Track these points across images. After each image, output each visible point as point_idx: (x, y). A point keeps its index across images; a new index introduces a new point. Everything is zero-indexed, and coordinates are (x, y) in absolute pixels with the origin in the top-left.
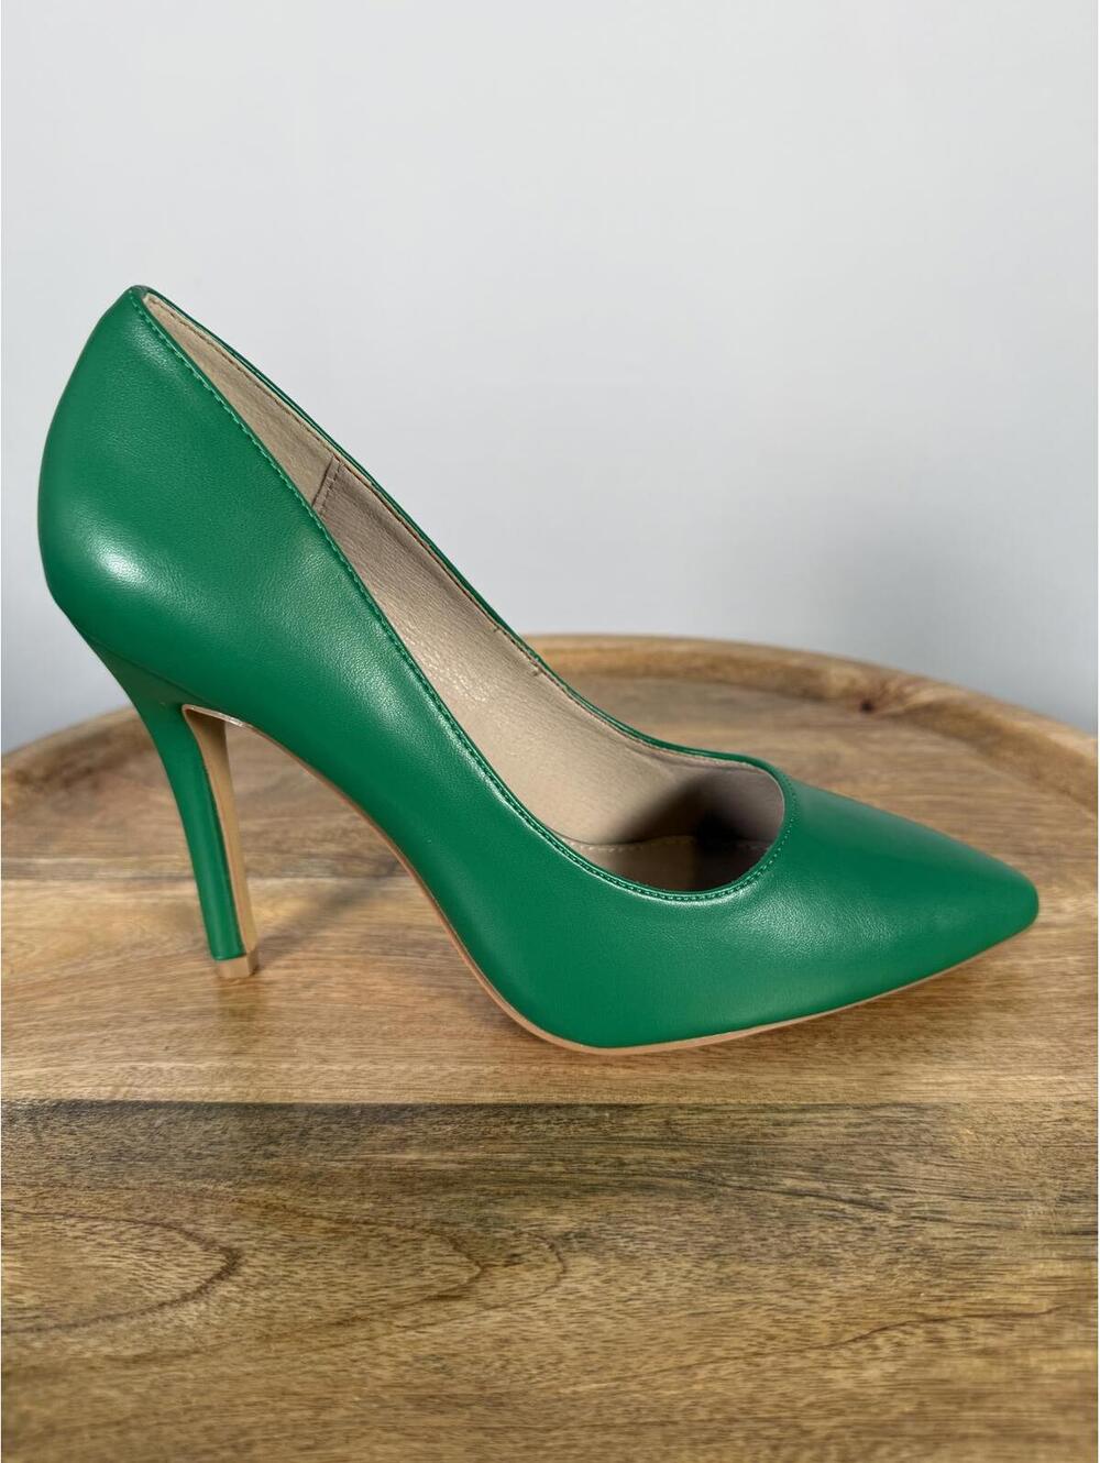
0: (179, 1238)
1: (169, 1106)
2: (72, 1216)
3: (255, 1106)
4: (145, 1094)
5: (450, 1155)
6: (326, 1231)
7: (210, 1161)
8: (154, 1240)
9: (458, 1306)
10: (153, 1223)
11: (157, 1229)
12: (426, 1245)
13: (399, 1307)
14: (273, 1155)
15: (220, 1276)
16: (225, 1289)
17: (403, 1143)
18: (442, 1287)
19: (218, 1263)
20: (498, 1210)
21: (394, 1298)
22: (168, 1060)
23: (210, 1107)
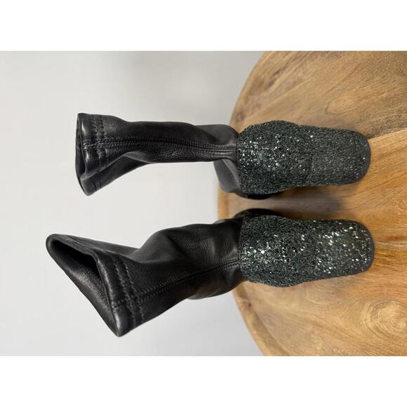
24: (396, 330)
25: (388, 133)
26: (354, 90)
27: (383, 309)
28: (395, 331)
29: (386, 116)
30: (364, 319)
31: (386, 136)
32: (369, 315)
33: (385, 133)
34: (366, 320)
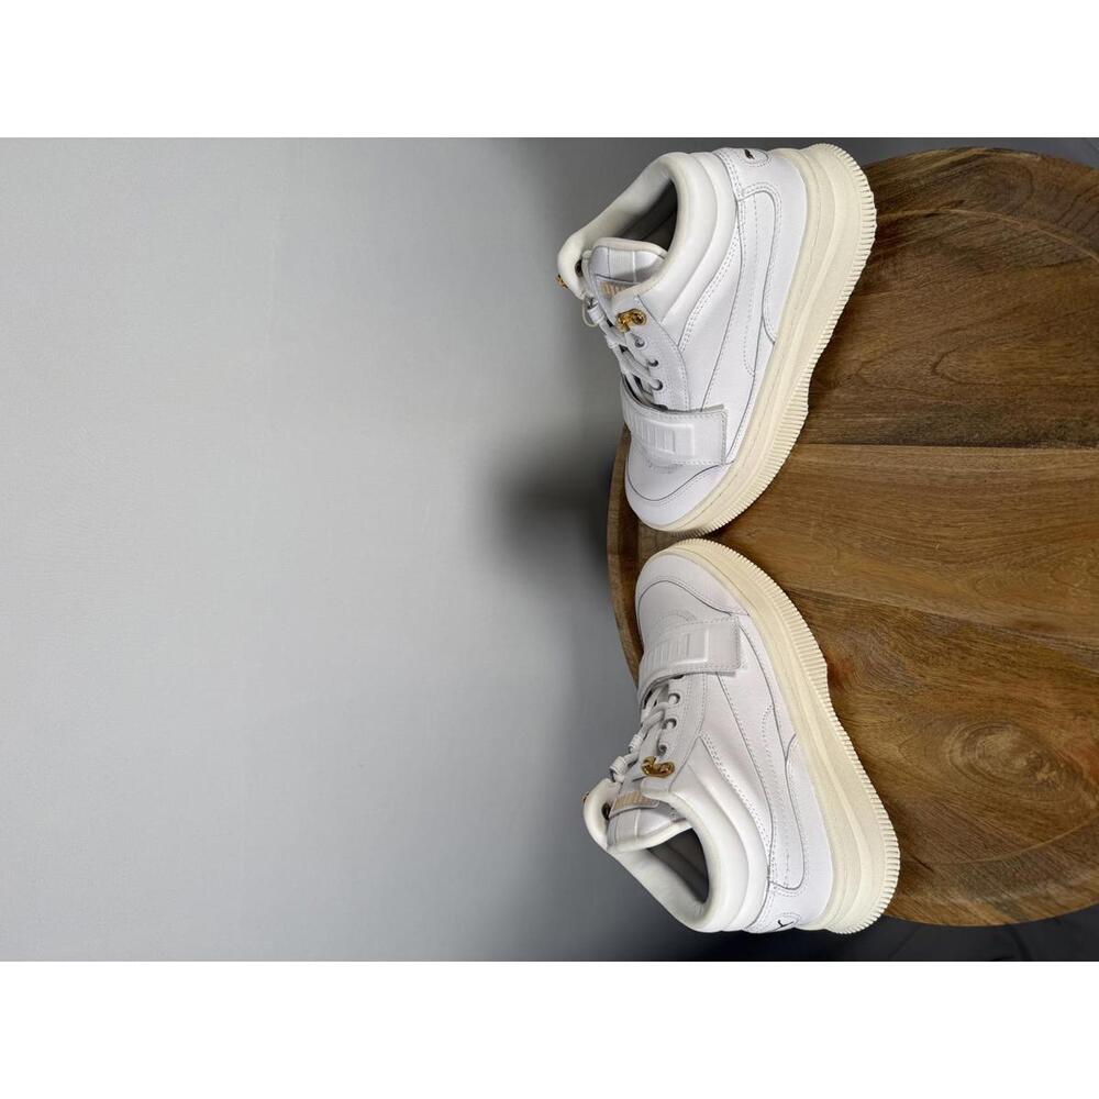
0: (954, 378)
1: (976, 445)
2: (1000, 385)
3: (938, 445)
4: (987, 452)
5: (867, 420)
6: (906, 385)
7: (951, 415)
8: (963, 376)
9: (863, 359)
10: (965, 384)
11: (964, 381)
12: (873, 381)
13: (881, 357)
14: (929, 418)
15: (937, 363)
16: (934, 359)
17: (883, 425)
18: (868, 366)
19: (939, 369)
20: (852, 396)
21: (881, 361)
22: (983, 473)
23: (958, 445)
24: (1007, 770)
25: (1057, 447)
26: (1004, 349)
27: (989, 737)
28: (1004, 772)
29: (1058, 417)
30: (947, 750)
31: (1050, 451)
32: (958, 746)
33: (1050, 446)
34: (951, 752)
